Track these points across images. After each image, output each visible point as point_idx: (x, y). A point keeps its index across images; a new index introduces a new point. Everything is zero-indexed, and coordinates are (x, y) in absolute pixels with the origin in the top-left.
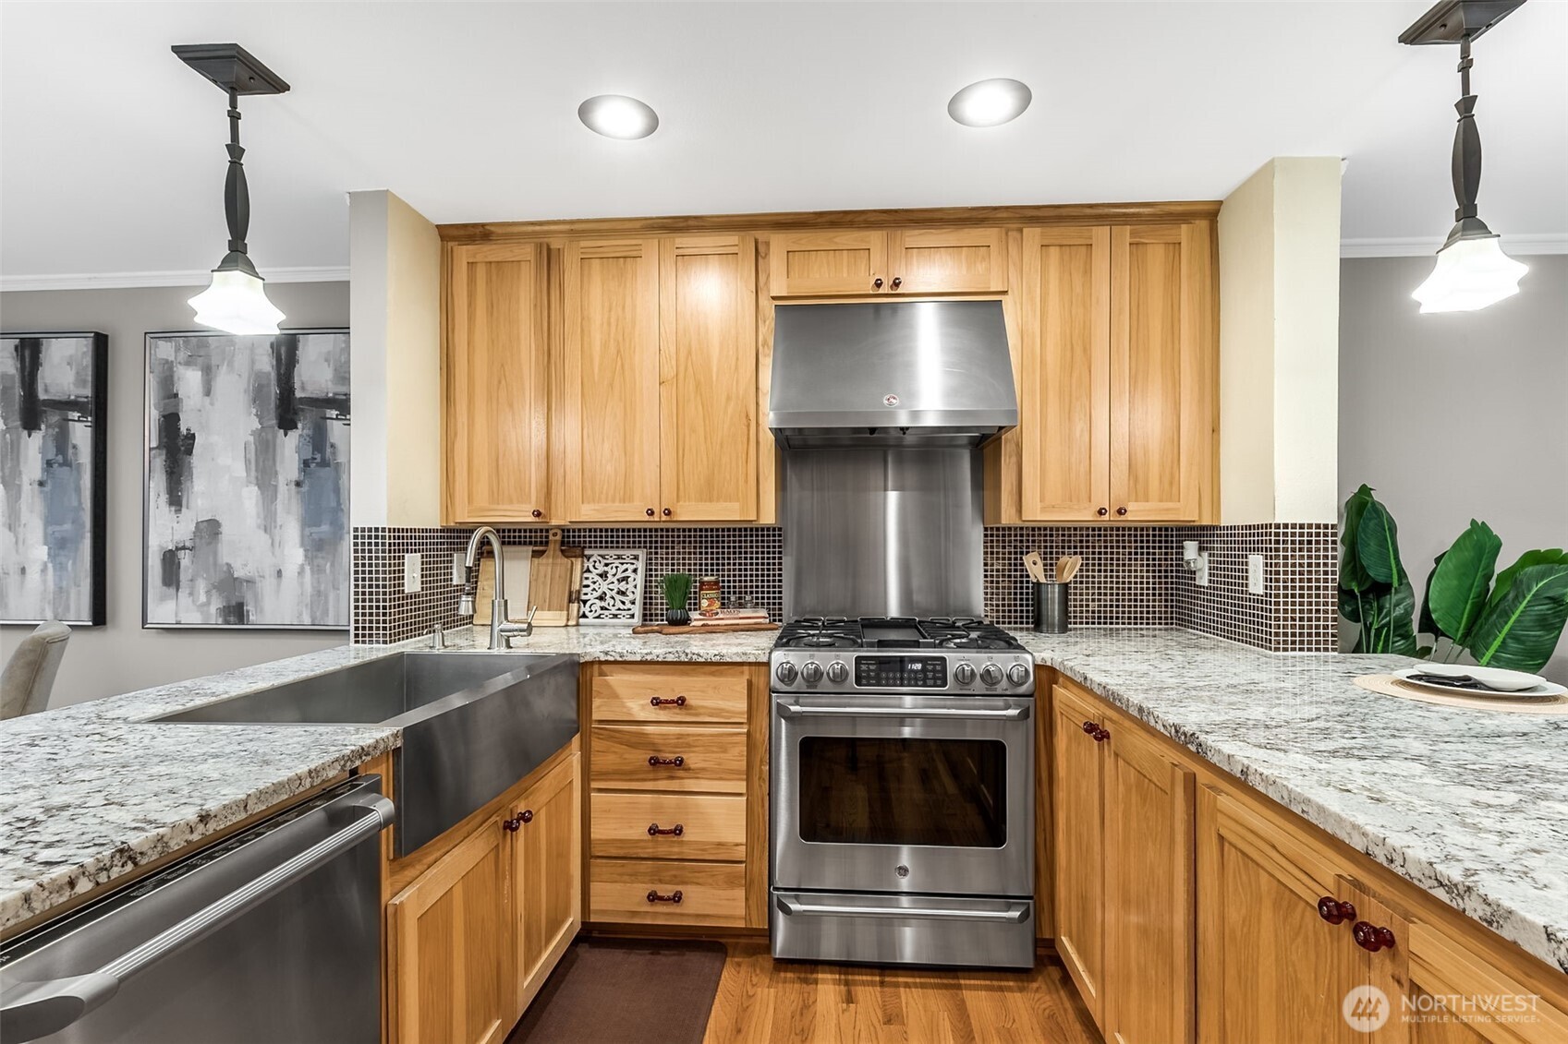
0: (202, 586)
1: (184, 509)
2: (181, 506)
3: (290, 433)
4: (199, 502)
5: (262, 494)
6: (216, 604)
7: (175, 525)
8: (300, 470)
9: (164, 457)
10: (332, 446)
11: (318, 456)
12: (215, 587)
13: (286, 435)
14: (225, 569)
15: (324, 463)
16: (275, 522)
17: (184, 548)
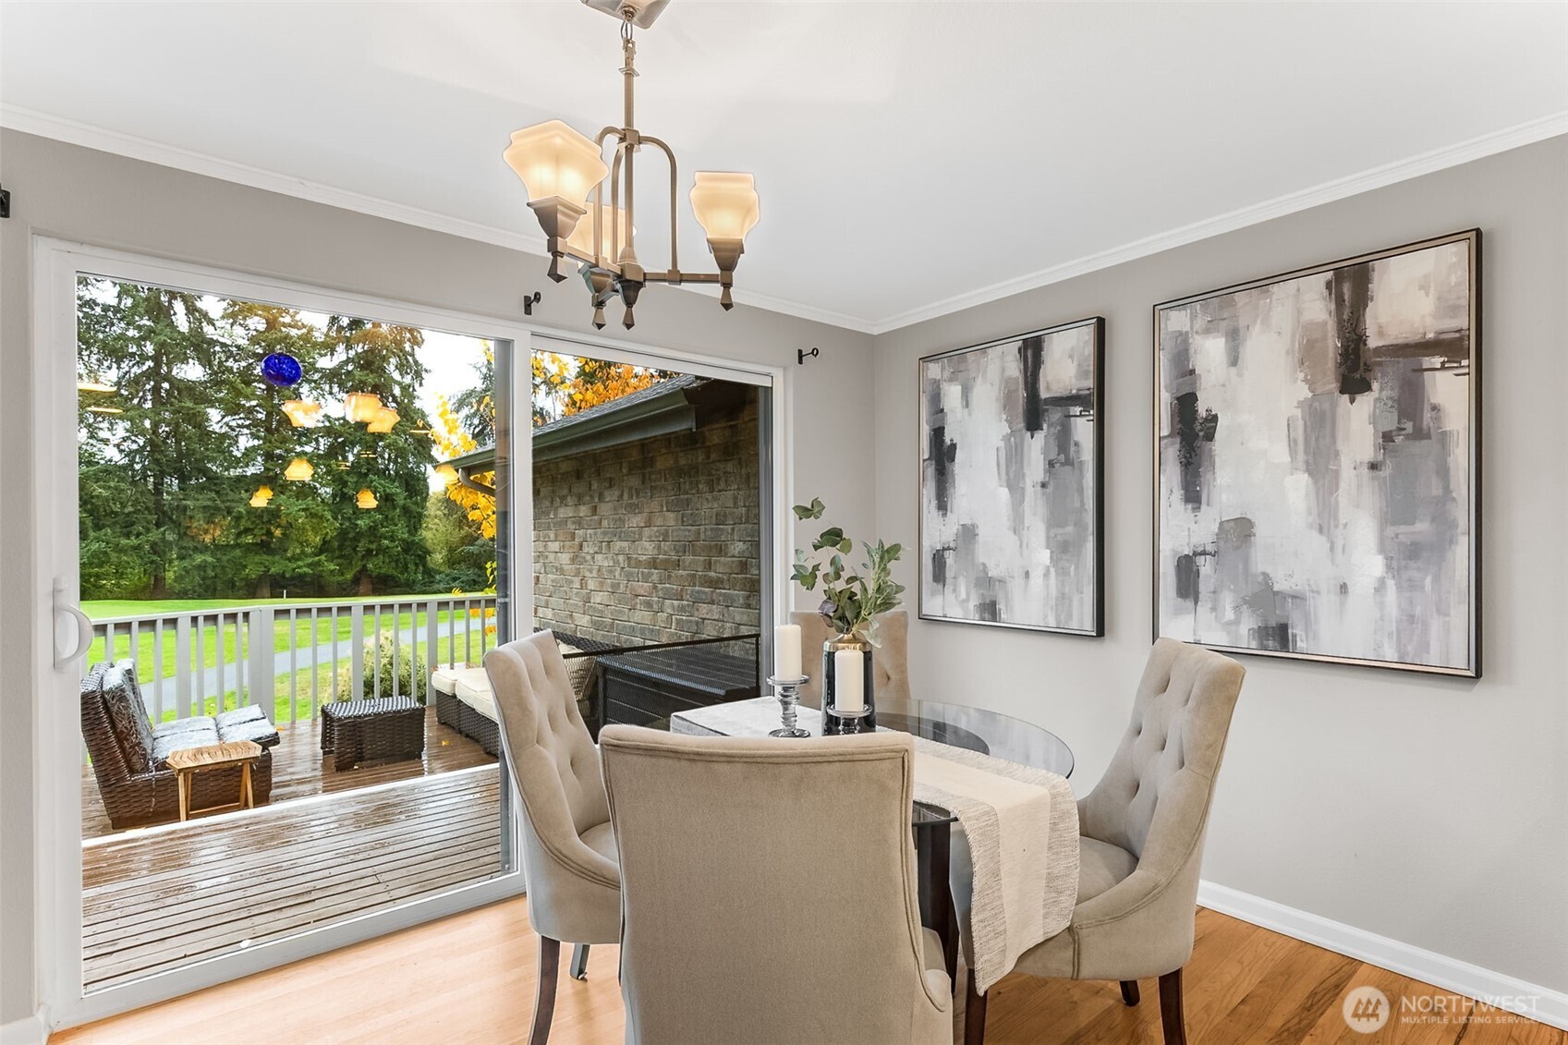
0: (1228, 601)
1: (1204, 507)
2: (1200, 503)
3: (1359, 398)
4: (1224, 497)
5: (1316, 482)
6: (1248, 623)
7: (1194, 527)
8: (1377, 447)
9: (1178, 446)
10: (1435, 408)
11: (1409, 426)
12: (1245, 602)
13: (1352, 401)
14: (1260, 579)
15: (1420, 434)
16: (1336, 519)
17: (1204, 553)
